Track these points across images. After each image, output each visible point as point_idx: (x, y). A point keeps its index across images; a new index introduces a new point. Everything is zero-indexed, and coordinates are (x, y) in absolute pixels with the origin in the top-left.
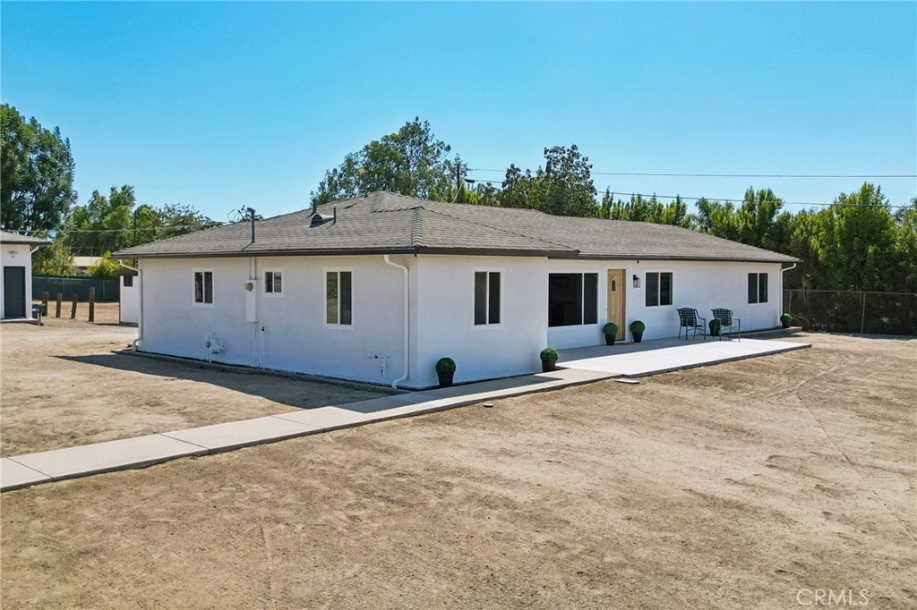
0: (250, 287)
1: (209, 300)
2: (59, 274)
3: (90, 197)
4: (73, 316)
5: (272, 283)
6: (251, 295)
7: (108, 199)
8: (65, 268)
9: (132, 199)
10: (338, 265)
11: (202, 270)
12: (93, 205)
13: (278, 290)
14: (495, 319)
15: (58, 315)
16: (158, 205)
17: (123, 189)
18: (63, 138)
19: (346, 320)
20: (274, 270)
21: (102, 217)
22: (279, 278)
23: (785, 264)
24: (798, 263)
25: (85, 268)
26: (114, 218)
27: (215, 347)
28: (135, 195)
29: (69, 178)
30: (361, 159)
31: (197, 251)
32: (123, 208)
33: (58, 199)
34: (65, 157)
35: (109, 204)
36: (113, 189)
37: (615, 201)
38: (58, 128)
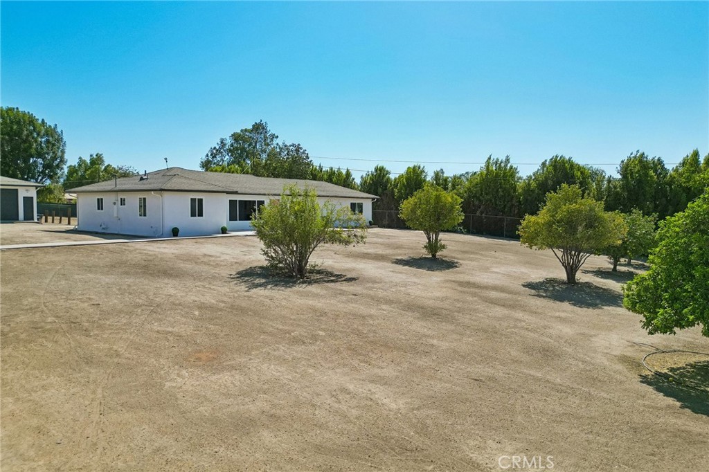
0: (115, 203)
1: (102, 209)
2: (56, 202)
3: (78, 160)
4: (60, 222)
5: (123, 202)
6: (115, 207)
7: (89, 162)
8: (60, 199)
9: (103, 161)
10: (142, 195)
11: (100, 197)
12: (80, 165)
13: (124, 204)
14: (201, 214)
15: (53, 222)
16: (115, 165)
17: (97, 155)
18: (59, 130)
19: (145, 215)
20: (123, 197)
21: (85, 172)
22: (124, 200)
23: (373, 199)
24: (378, 199)
25: (72, 200)
26: (92, 172)
27: (103, 226)
28: (104, 159)
29: (63, 152)
30: (229, 141)
31: (96, 190)
32: (97, 166)
33: (56, 162)
34: (60, 139)
35: (89, 164)
36: (91, 156)
37: (324, 169)
38: (56, 125)
